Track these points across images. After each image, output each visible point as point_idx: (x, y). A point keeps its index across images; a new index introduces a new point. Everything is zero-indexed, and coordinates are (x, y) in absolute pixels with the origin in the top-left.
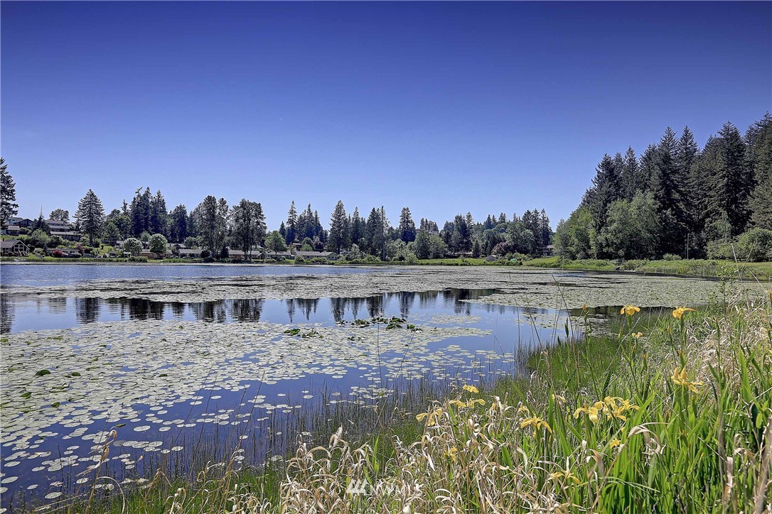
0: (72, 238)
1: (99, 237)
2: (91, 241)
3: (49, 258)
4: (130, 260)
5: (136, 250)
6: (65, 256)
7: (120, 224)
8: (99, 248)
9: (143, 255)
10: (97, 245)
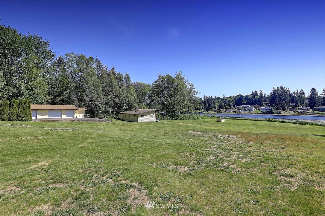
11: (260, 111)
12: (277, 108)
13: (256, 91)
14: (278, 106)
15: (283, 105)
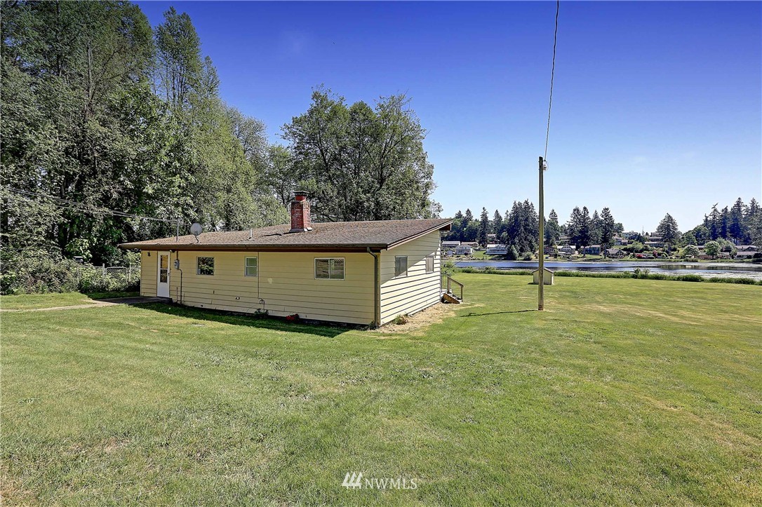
1: (675, 244)
2: (670, 247)
3: (635, 259)
6: (644, 258)
8: (675, 252)
9: (699, 257)
10: (675, 249)
11: (484, 254)
12: (521, 248)
13: (468, 210)
14: (523, 242)
15: (531, 242)
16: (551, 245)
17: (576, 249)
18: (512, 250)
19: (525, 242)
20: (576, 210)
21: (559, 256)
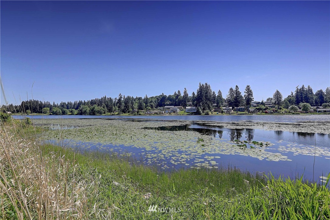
0: (272, 107)
1: (281, 106)
2: (278, 108)
3: (264, 113)
4: (292, 114)
5: (295, 110)
6: (269, 113)
7: (290, 100)
8: (281, 110)
9: (299, 112)
10: (281, 109)
11: (185, 112)
12: (204, 108)
13: (179, 91)
14: (204, 105)
15: (209, 105)
16: (219, 107)
17: (232, 109)
18: (199, 109)
19: (206, 105)
20: (231, 89)
21: (224, 112)
